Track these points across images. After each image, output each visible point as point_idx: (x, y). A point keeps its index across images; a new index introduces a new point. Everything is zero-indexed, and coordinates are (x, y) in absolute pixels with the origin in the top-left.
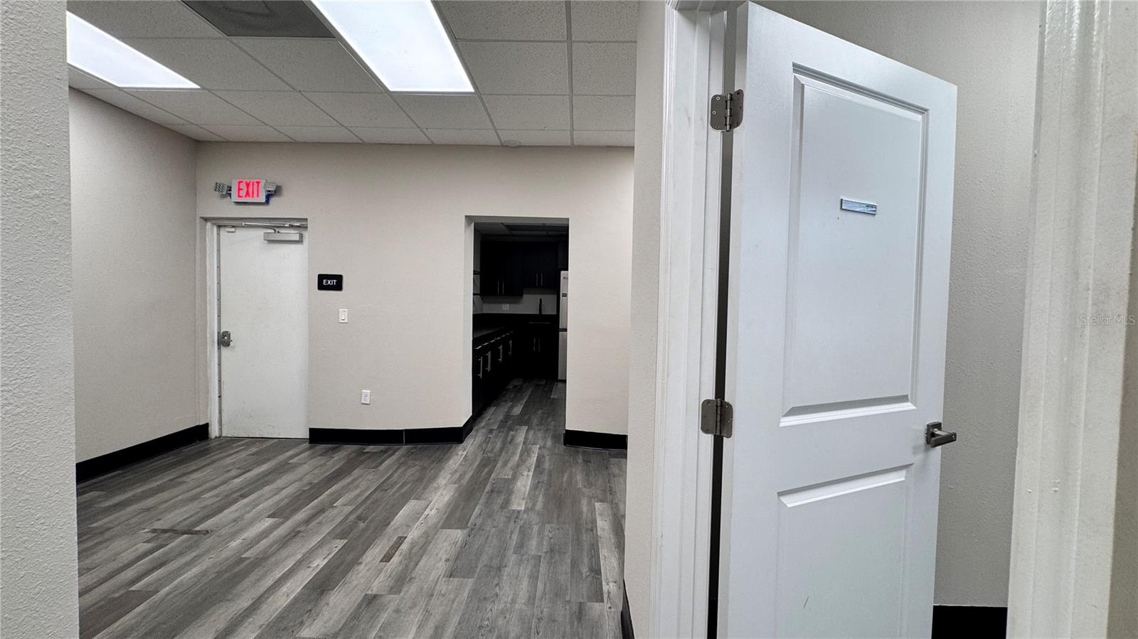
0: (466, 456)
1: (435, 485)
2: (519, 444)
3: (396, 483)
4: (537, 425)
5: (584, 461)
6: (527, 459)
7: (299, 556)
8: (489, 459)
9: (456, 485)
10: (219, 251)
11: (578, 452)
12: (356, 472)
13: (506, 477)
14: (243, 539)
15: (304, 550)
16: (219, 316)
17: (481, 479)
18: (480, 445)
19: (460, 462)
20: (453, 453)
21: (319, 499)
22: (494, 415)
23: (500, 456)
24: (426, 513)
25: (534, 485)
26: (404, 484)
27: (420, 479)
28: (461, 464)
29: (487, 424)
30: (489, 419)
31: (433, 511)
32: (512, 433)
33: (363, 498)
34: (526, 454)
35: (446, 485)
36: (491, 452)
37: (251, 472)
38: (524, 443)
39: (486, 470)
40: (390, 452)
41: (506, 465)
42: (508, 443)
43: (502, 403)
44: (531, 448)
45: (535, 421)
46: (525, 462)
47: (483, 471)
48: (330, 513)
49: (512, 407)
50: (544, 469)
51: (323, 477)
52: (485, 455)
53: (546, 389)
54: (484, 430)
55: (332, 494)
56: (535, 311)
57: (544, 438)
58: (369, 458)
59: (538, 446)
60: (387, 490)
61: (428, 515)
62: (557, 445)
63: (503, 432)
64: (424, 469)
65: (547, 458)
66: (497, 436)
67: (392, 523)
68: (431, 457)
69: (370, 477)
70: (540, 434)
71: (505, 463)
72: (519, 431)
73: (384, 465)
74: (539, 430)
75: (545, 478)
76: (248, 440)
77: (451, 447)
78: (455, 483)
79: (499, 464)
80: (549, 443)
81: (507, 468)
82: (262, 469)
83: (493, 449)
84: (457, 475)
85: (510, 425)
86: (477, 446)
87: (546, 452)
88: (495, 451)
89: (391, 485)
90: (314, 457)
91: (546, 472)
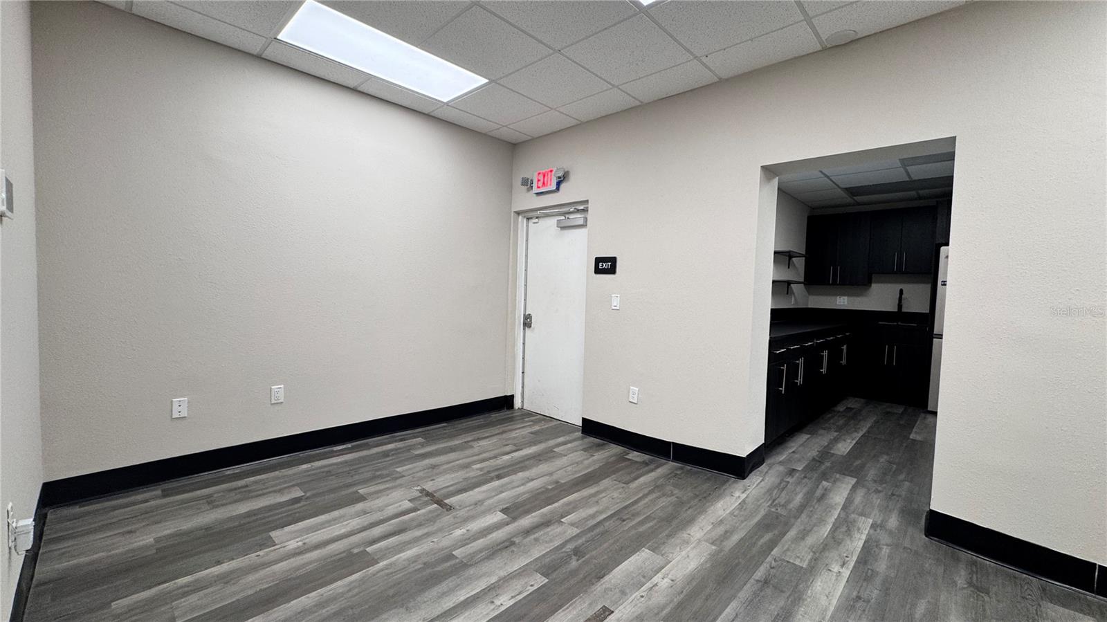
0: (744, 501)
1: (685, 535)
2: (832, 507)
3: (637, 514)
4: (875, 481)
5: (970, 584)
6: (843, 540)
7: (493, 579)
8: (777, 518)
9: (714, 547)
10: (527, 241)
11: (958, 560)
12: (606, 482)
13: (797, 562)
14: (468, 531)
15: (502, 573)
16: (525, 300)
17: (755, 550)
18: (770, 491)
19: (731, 509)
20: (727, 491)
21: (554, 505)
22: (803, 448)
23: (796, 518)
24: (656, 579)
25: (847, 599)
26: (648, 519)
27: (669, 519)
28: (732, 513)
29: (789, 460)
30: (793, 452)
31: (666, 580)
32: (824, 483)
33: (595, 522)
34: (844, 529)
35: (700, 541)
36: (784, 506)
37: (521, 451)
38: (845, 508)
39: (768, 536)
40: (652, 466)
41: (803, 539)
42: (815, 499)
43: (821, 431)
44: (854, 521)
45: (872, 473)
46: (839, 544)
47: (762, 537)
48: (555, 530)
49: (836, 440)
50: (875, 573)
51: (573, 477)
52: (773, 510)
53: (901, 422)
54: (781, 468)
55: (569, 504)
56: (891, 307)
57: (885, 510)
58: (627, 467)
59: (871, 521)
60: (624, 521)
61: (656, 585)
62: (910, 530)
63: (810, 479)
64: (681, 503)
65: (885, 551)
66: (799, 483)
67: (607, 578)
68: (695, 488)
69: (616, 495)
70: (877, 500)
71: (803, 535)
72: (838, 484)
73: (637, 483)
74: (877, 491)
75: (874, 593)
76: (539, 416)
77: (728, 481)
78: (712, 543)
79: (792, 533)
80: (893, 522)
81: (802, 544)
82: (530, 451)
83: (788, 502)
84: (720, 530)
85: (827, 467)
86: (763, 491)
87: (884, 538)
88: (791, 506)
89: (633, 515)
90: (576, 451)
91: (878, 581)
